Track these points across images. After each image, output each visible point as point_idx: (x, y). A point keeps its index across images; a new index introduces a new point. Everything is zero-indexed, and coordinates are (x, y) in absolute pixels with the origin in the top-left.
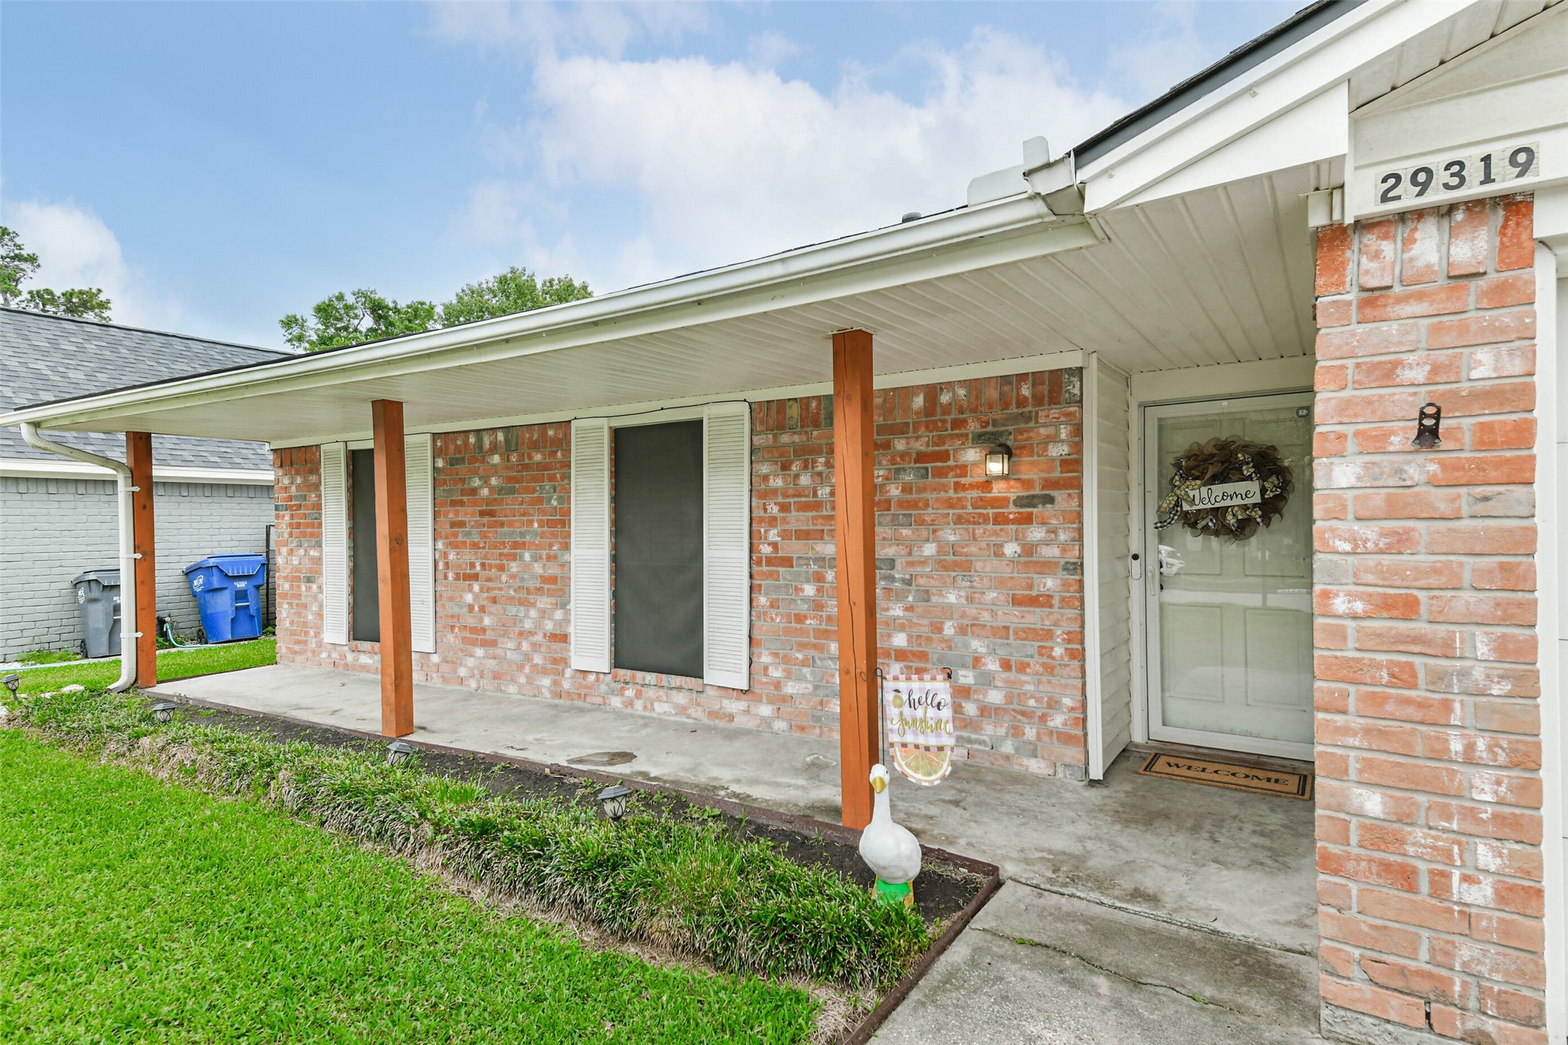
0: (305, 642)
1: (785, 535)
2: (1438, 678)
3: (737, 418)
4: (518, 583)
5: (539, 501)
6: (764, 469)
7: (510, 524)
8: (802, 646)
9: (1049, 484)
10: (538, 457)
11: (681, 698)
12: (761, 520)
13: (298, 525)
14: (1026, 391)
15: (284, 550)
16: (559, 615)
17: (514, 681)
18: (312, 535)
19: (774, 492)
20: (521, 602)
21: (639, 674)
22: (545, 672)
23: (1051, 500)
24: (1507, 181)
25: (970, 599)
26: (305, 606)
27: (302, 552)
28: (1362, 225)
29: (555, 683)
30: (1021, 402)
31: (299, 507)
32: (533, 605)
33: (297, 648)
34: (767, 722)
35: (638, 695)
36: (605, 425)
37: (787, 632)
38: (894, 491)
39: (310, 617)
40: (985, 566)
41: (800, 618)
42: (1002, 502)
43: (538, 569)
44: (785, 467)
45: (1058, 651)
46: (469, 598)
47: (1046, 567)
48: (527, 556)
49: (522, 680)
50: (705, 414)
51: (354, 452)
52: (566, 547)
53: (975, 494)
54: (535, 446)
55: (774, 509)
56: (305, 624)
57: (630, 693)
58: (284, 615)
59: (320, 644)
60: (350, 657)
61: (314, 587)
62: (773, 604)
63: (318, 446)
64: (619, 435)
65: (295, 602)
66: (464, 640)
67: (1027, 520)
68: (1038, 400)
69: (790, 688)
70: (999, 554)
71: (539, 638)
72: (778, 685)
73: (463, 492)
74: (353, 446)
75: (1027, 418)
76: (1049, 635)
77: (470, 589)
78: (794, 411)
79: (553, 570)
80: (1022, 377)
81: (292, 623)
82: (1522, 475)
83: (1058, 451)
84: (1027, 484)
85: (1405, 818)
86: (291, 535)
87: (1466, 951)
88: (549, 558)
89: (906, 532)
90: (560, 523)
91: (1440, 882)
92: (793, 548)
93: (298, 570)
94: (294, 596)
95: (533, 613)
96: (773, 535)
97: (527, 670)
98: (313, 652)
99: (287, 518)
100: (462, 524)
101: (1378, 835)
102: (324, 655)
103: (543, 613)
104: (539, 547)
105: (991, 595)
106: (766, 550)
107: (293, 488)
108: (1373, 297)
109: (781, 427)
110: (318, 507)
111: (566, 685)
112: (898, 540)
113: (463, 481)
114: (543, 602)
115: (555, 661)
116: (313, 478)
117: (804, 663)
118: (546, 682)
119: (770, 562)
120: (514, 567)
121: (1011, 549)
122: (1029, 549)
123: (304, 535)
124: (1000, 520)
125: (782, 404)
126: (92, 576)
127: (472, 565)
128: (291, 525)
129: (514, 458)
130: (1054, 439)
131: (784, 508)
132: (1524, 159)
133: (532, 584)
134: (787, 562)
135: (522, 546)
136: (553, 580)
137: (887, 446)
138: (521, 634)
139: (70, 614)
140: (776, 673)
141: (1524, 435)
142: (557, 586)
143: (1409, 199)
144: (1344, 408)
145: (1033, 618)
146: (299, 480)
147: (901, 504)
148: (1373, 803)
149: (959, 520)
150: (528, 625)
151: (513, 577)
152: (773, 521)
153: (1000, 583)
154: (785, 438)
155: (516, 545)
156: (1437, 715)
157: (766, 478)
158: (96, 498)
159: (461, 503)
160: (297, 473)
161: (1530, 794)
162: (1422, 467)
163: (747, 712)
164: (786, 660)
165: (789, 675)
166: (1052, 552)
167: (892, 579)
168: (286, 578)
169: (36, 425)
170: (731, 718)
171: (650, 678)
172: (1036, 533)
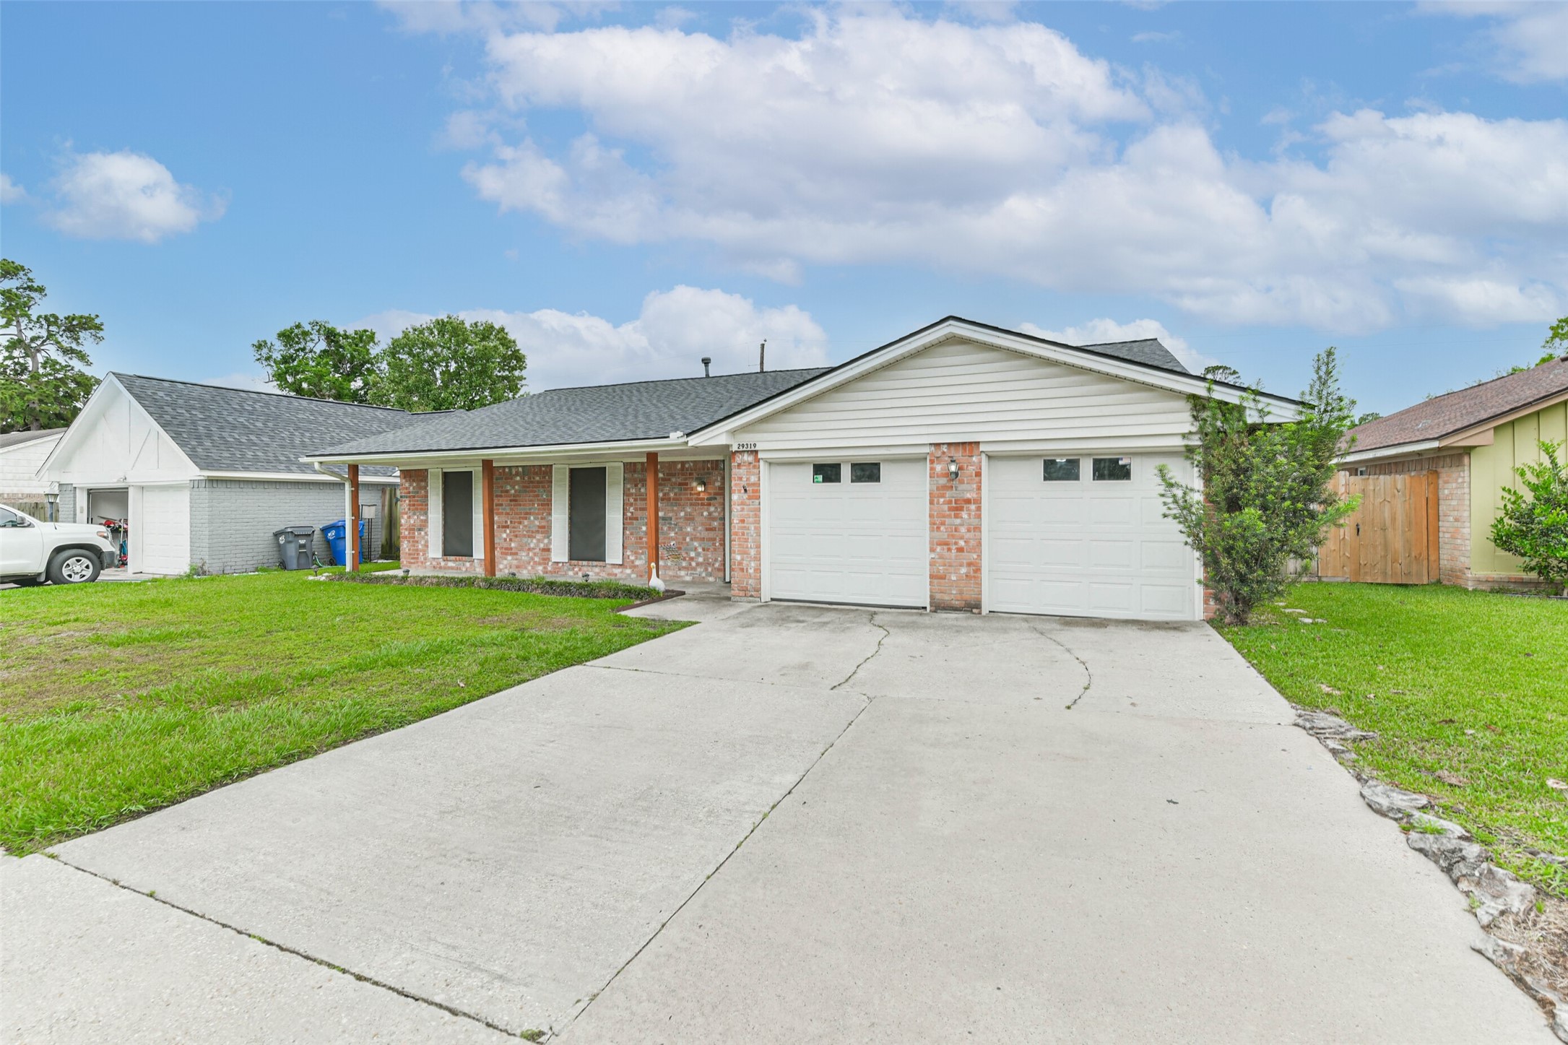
0: (417, 558)
1: (636, 509)
2: (748, 534)
3: (619, 467)
4: (527, 529)
5: (538, 496)
6: (629, 486)
7: (524, 505)
8: (641, 548)
9: (716, 494)
10: (537, 478)
11: (597, 570)
12: (627, 504)
13: (414, 505)
14: (709, 466)
15: (405, 516)
16: (546, 541)
17: (526, 568)
18: (421, 509)
19: (632, 494)
20: (529, 537)
21: (580, 562)
22: (540, 564)
23: (716, 499)
24: (753, 449)
25: (694, 529)
26: (417, 542)
27: (416, 517)
28: (736, 452)
29: (544, 568)
30: (708, 469)
31: (414, 497)
32: (535, 537)
33: (412, 561)
34: (629, 575)
35: (580, 570)
36: (567, 467)
37: (636, 543)
38: (672, 495)
39: (420, 547)
40: (698, 519)
41: (641, 538)
42: (703, 499)
43: (537, 523)
44: (636, 485)
45: (717, 544)
46: (504, 536)
47: (714, 519)
48: (532, 518)
49: (530, 568)
50: (607, 465)
51: (445, 473)
52: (550, 514)
53: (695, 496)
54: (536, 474)
55: (632, 500)
56: (417, 550)
57: (576, 569)
58: (405, 546)
59: (425, 559)
60: (443, 564)
61: (423, 533)
62: (632, 534)
63: (426, 470)
64: (572, 471)
65: (411, 540)
66: (502, 553)
67: (709, 505)
68: (712, 469)
69: (637, 563)
70: (702, 515)
71: (537, 550)
72: (633, 562)
73: (502, 492)
74: (445, 470)
75: (709, 474)
76: (715, 539)
77: (505, 532)
78: (639, 467)
79: (544, 523)
80: (708, 461)
81: (409, 550)
82: (759, 497)
83: (718, 484)
84: (710, 494)
85: (743, 559)
86: (409, 509)
87: (750, 581)
88: (542, 519)
89: (675, 508)
90: (547, 505)
91: (747, 569)
92: (639, 514)
93: (413, 525)
94: (410, 537)
95: (534, 541)
96: (632, 509)
97: (532, 563)
98: (422, 562)
99: (407, 502)
100: (501, 505)
101: (740, 563)
102: (428, 563)
103: (539, 541)
104: (538, 514)
105: (700, 528)
106: (629, 514)
107: (411, 488)
108: (739, 465)
109: (635, 471)
110: (426, 497)
111: (549, 569)
112: (673, 511)
113: (502, 487)
114: (539, 536)
115: (544, 559)
116: (423, 484)
117: (642, 553)
118: (540, 568)
119: (630, 518)
120: (526, 522)
121: (705, 514)
122: (710, 514)
123: (417, 509)
124: (703, 504)
125: (635, 463)
126: (289, 530)
127: (506, 522)
128: (409, 505)
129: (526, 478)
130: (716, 480)
131: (635, 500)
132: (755, 445)
133: (534, 529)
134: (636, 519)
135: (530, 514)
136: (544, 527)
137: (669, 480)
138: (529, 549)
139: (267, 550)
140: (632, 558)
141: (758, 491)
142: (546, 530)
143: (741, 449)
144: (736, 484)
145: (711, 534)
146: (415, 484)
147: (674, 499)
148: (738, 557)
149: (691, 504)
150: (532, 545)
151: (525, 526)
152: (631, 505)
153: (702, 524)
154: (636, 476)
155: (527, 514)
156: (746, 540)
157: (629, 489)
158: (294, 490)
159: (501, 496)
160: (414, 481)
161: (759, 553)
162: (745, 496)
163: (622, 572)
164: (636, 553)
165: (636, 559)
166: (716, 514)
167: (671, 524)
168: (406, 529)
169: (321, 463)
170: (616, 575)
171: (585, 563)
172: (712, 509)
